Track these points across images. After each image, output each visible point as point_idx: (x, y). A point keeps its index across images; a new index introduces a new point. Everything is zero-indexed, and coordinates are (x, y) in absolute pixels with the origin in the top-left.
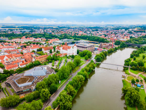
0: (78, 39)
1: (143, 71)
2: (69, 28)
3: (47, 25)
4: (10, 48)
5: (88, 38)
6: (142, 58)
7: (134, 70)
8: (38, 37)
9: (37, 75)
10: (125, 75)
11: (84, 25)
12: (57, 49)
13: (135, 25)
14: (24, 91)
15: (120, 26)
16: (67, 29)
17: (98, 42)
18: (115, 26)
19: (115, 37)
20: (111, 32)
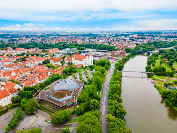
0: (83, 48)
1: (168, 76)
2: (59, 36)
3: (27, 32)
4: (4, 62)
5: (92, 47)
6: (160, 64)
7: (160, 75)
8: (30, 47)
9: (70, 88)
10: (154, 81)
11: (75, 32)
12: (66, 60)
13: (132, 32)
14: (67, 105)
15: (117, 32)
16: (57, 36)
17: (106, 51)
18: (111, 32)
19: (120, 45)
20: (111, 39)
